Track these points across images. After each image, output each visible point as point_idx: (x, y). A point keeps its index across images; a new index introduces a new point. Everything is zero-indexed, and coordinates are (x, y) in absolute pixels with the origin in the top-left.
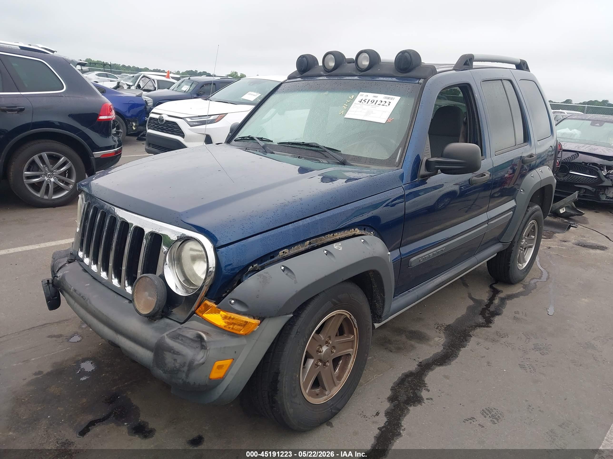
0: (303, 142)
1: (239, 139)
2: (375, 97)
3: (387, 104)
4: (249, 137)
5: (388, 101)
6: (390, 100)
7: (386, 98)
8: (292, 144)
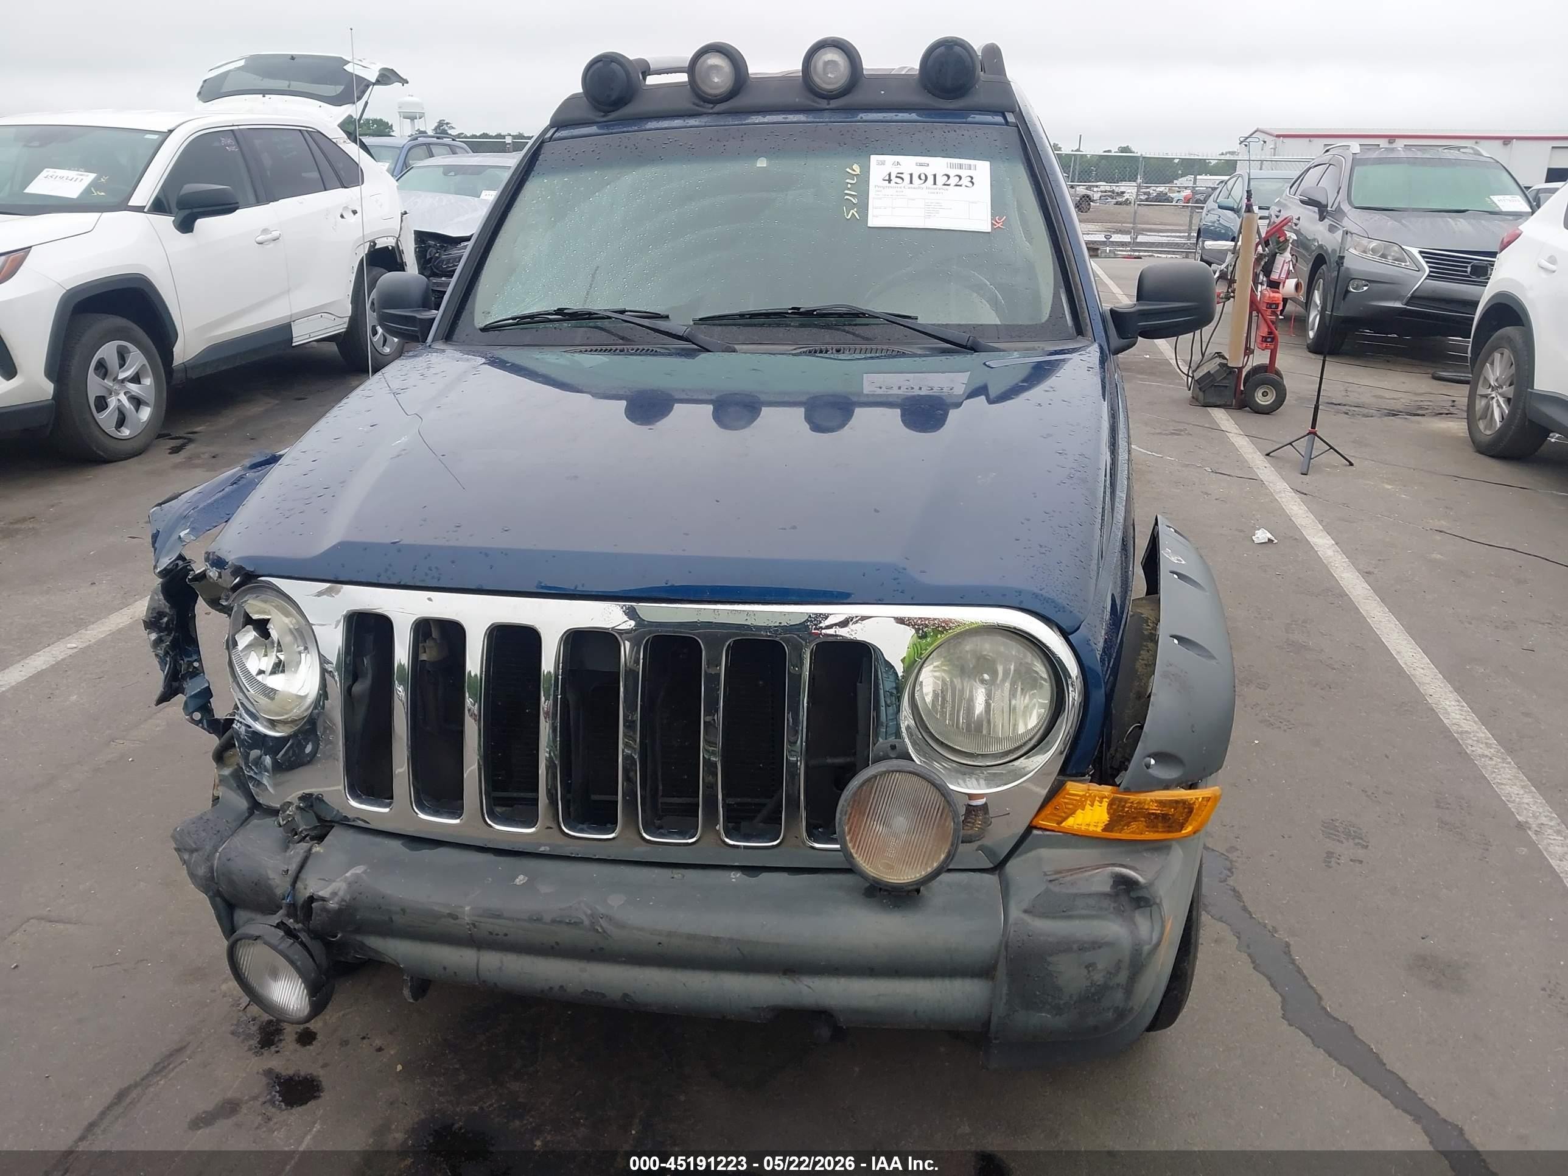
0: (793, 308)
1: (511, 321)
2: (921, 165)
3: (965, 181)
4: (560, 311)
5: (964, 173)
6: (971, 173)
7: (952, 166)
8: (750, 318)
